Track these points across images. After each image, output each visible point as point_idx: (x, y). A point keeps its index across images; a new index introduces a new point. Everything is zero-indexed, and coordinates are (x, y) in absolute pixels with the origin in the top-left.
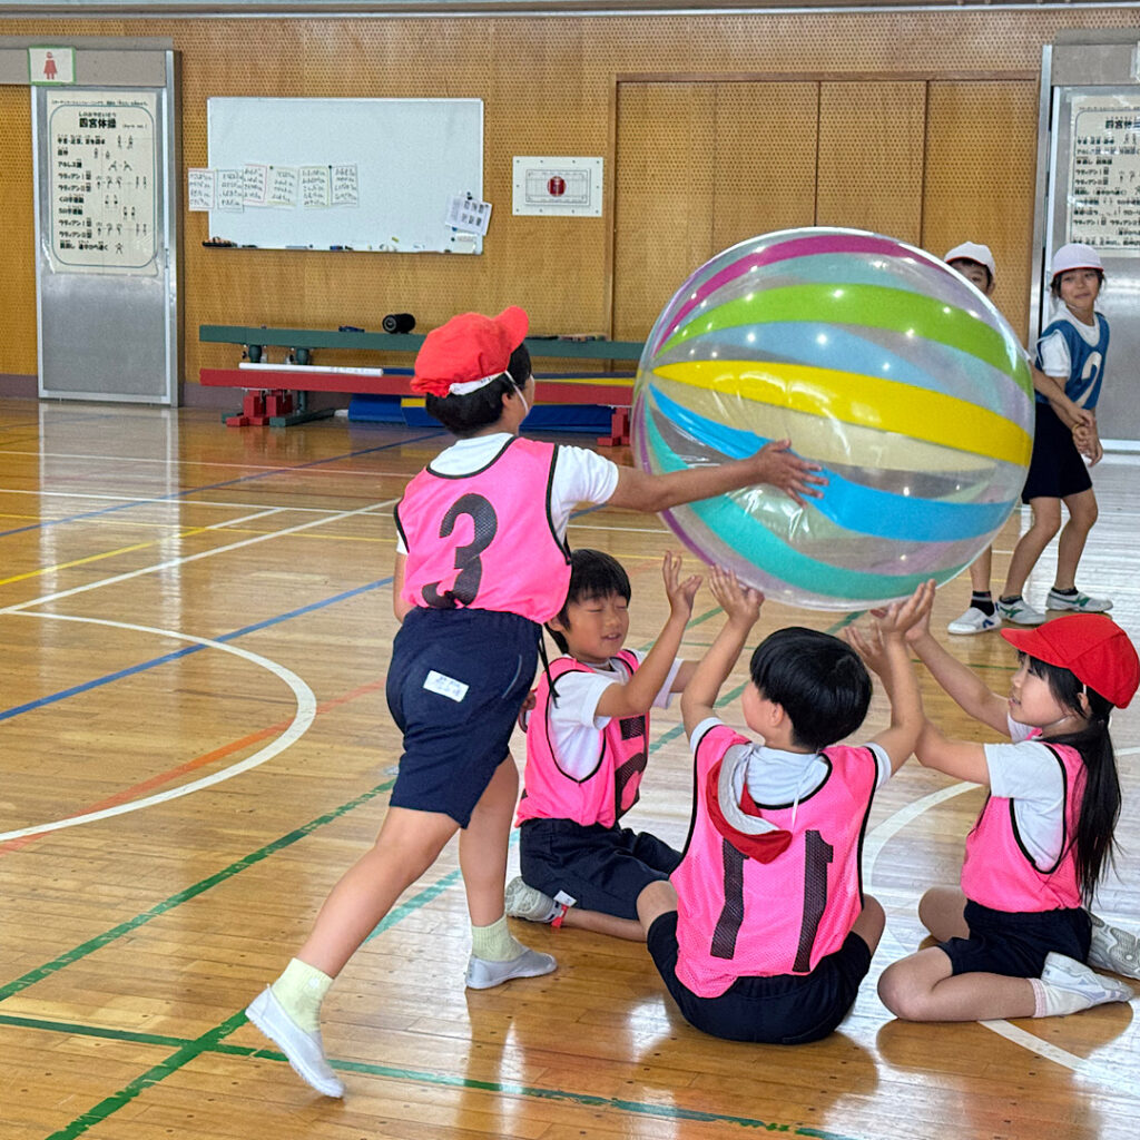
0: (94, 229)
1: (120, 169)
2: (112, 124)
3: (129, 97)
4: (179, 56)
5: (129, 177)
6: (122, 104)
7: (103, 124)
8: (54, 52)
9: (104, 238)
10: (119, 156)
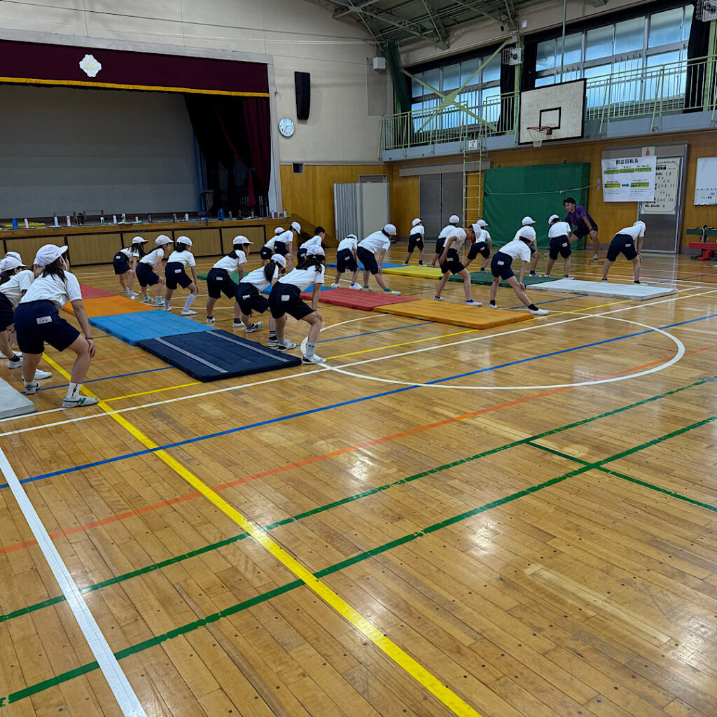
0: (656, 200)
1: (666, 181)
2: (665, 168)
3: (670, 160)
4: (689, 146)
5: (668, 184)
6: (668, 162)
7: (662, 168)
8: (649, 148)
9: (659, 203)
10: (666, 178)
